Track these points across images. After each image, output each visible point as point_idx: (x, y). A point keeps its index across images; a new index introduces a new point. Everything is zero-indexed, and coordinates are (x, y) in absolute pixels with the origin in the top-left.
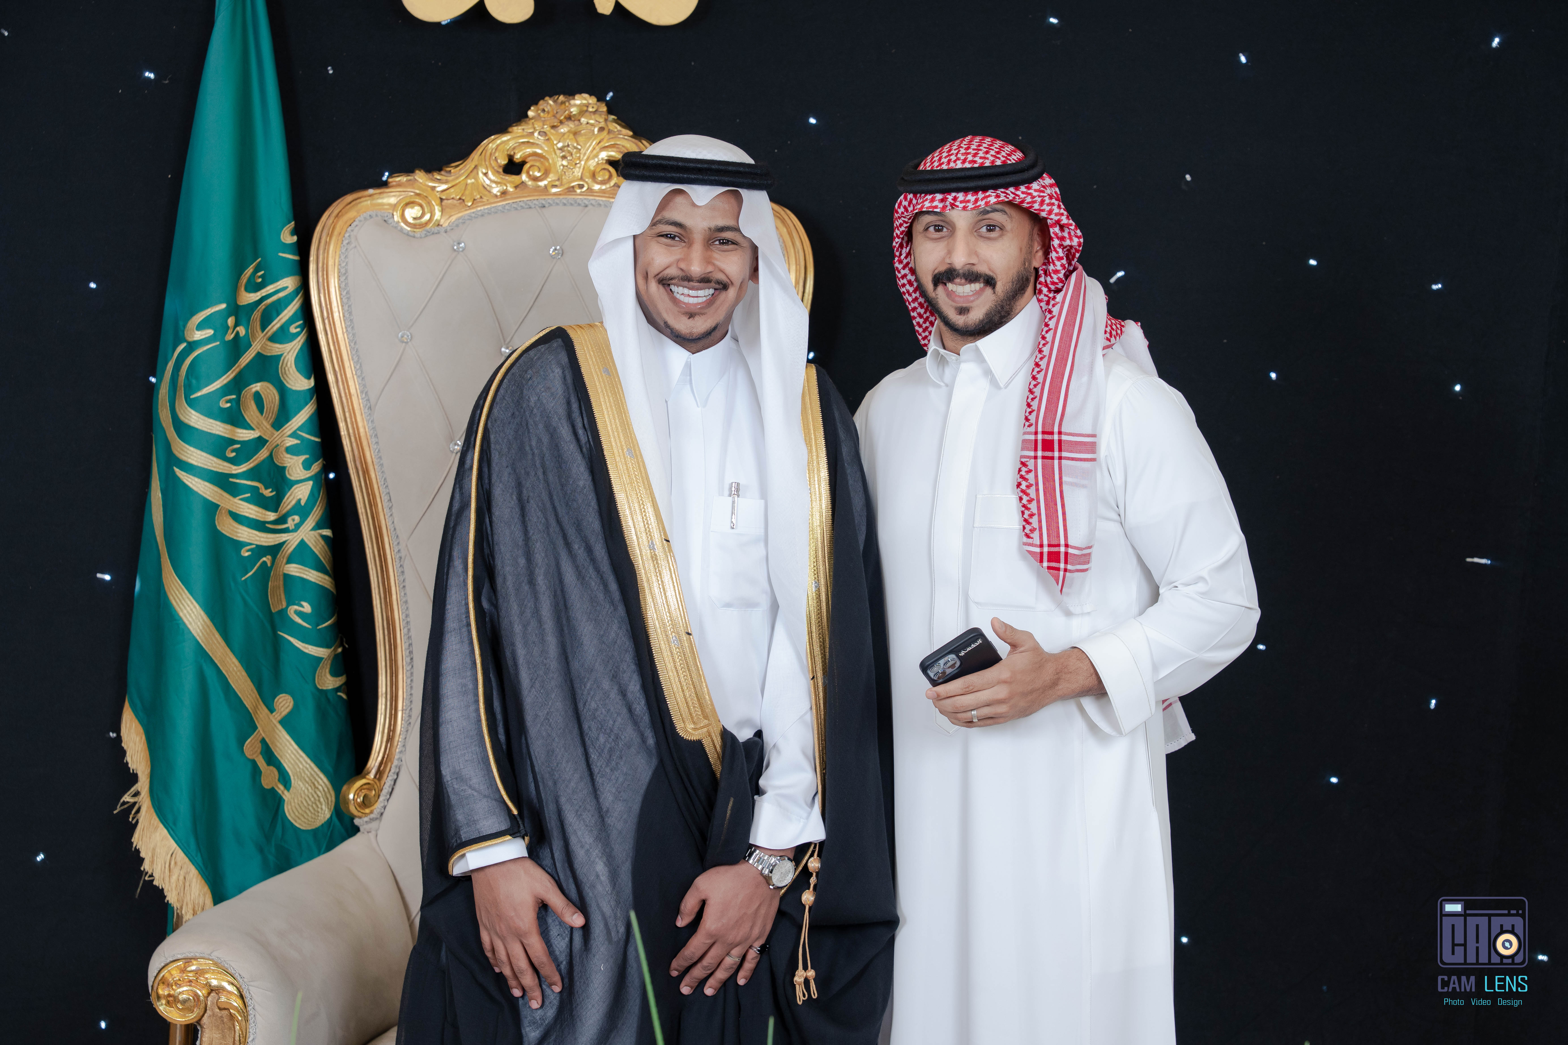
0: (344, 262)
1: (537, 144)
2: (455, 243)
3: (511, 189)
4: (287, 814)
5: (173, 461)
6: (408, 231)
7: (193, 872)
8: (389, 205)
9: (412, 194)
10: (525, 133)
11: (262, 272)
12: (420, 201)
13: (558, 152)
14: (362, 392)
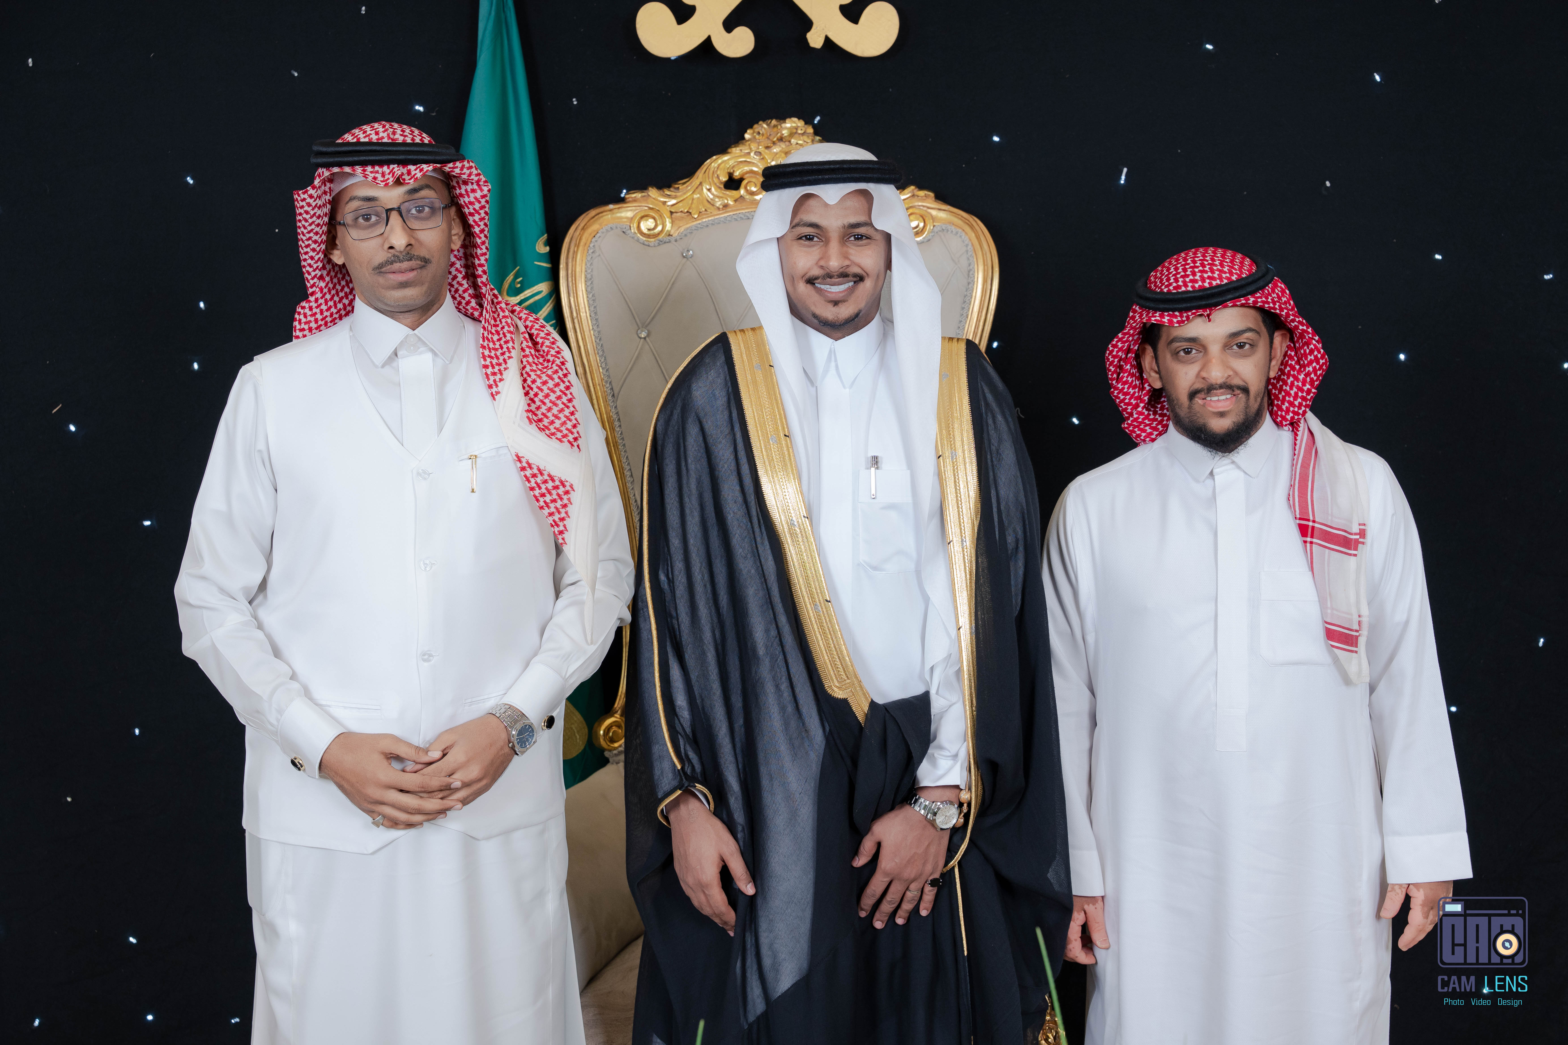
1: (754, 163)
2: (685, 251)
3: (731, 203)
6: (644, 241)
8: (627, 218)
9: (647, 208)
10: (743, 154)
11: (521, 279)
12: (654, 215)
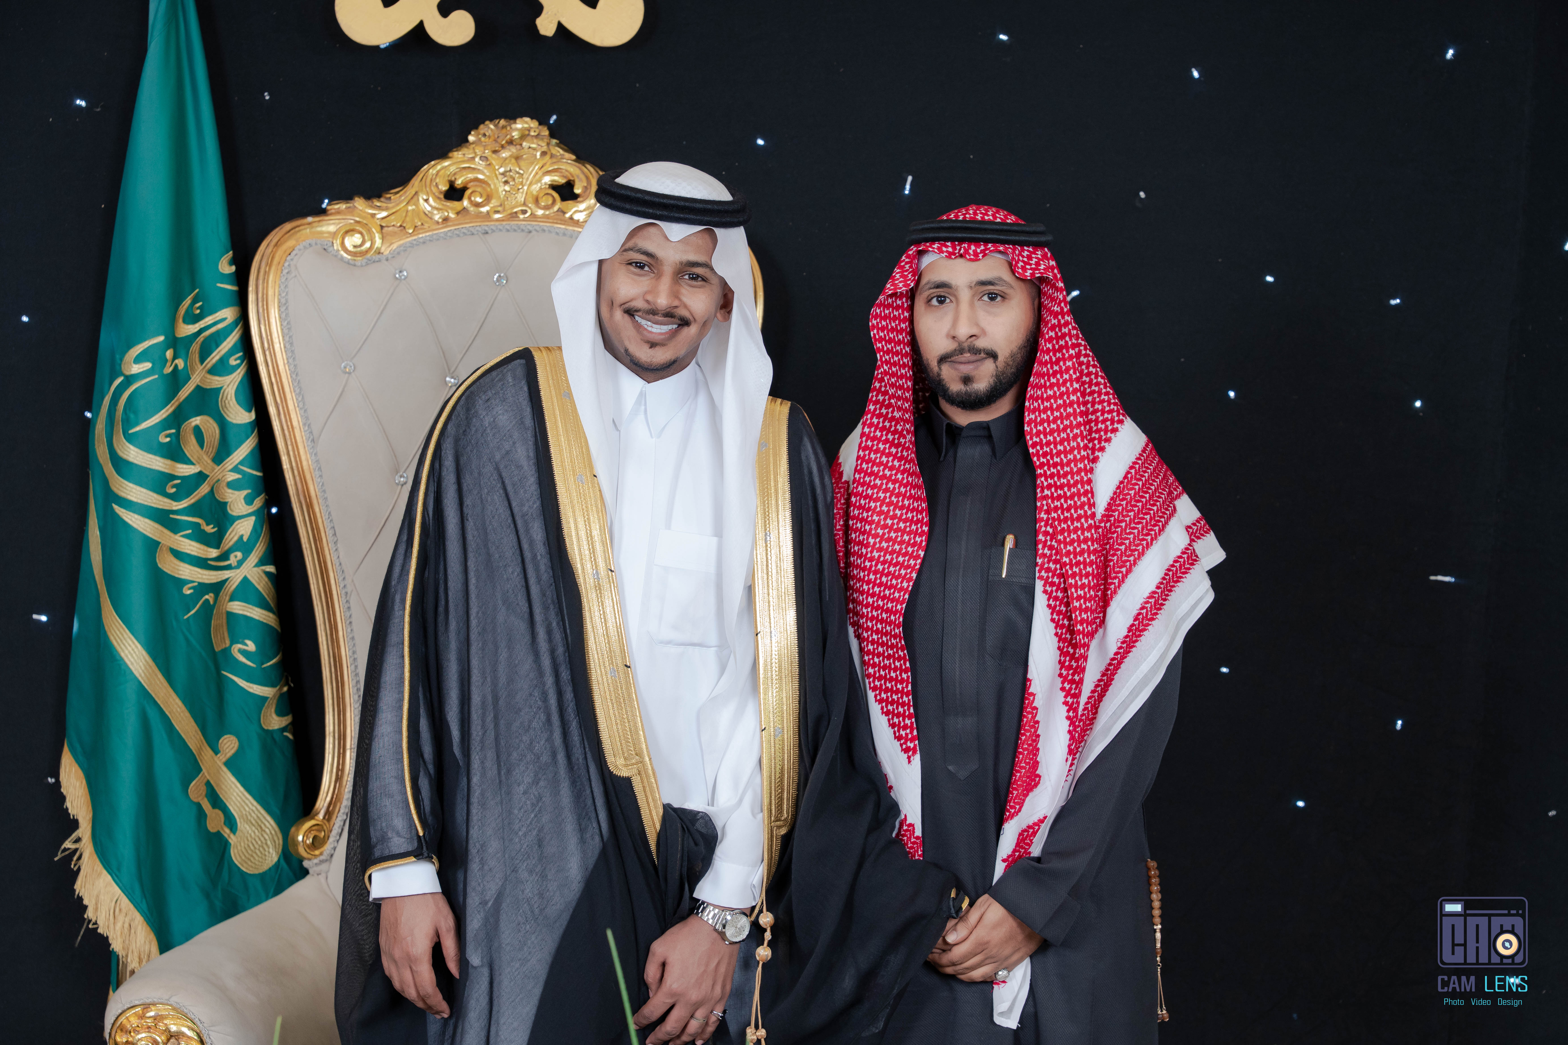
0: (284, 292)
1: (479, 170)
2: (397, 271)
3: (452, 215)
4: (234, 858)
5: (111, 497)
6: (349, 259)
7: (138, 919)
8: (329, 233)
9: (352, 221)
10: (466, 159)
11: (200, 304)
12: (361, 229)
13: (500, 177)
14: (304, 424)
